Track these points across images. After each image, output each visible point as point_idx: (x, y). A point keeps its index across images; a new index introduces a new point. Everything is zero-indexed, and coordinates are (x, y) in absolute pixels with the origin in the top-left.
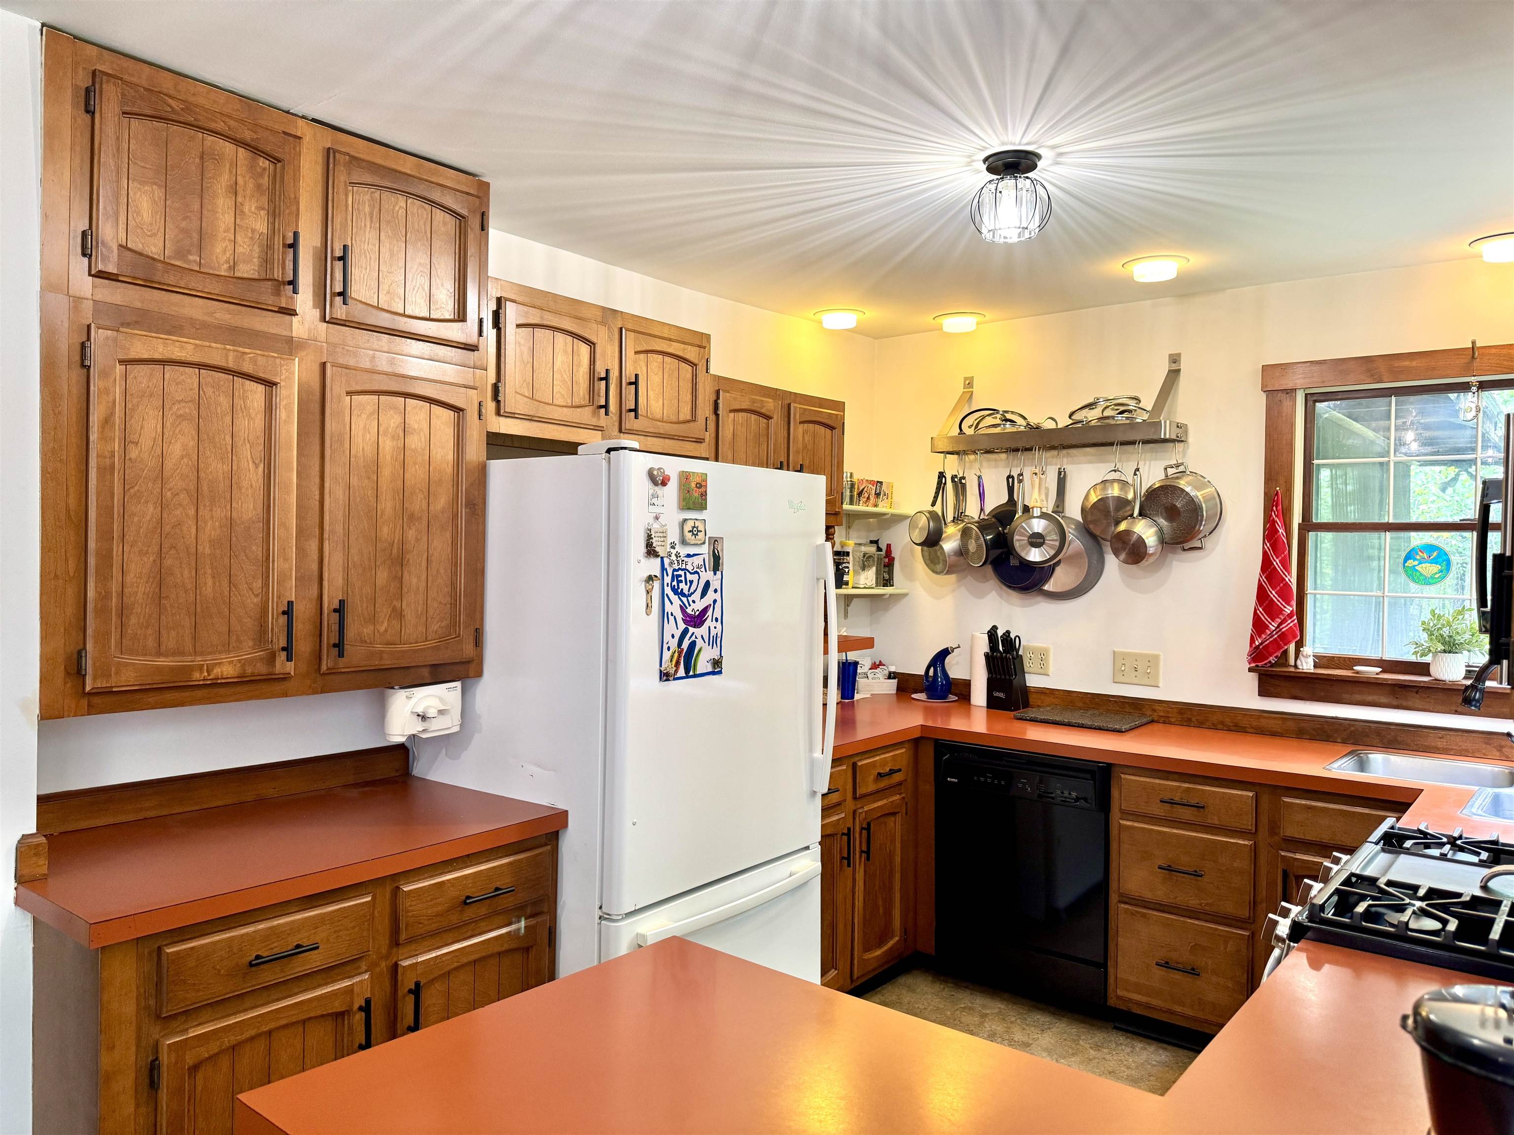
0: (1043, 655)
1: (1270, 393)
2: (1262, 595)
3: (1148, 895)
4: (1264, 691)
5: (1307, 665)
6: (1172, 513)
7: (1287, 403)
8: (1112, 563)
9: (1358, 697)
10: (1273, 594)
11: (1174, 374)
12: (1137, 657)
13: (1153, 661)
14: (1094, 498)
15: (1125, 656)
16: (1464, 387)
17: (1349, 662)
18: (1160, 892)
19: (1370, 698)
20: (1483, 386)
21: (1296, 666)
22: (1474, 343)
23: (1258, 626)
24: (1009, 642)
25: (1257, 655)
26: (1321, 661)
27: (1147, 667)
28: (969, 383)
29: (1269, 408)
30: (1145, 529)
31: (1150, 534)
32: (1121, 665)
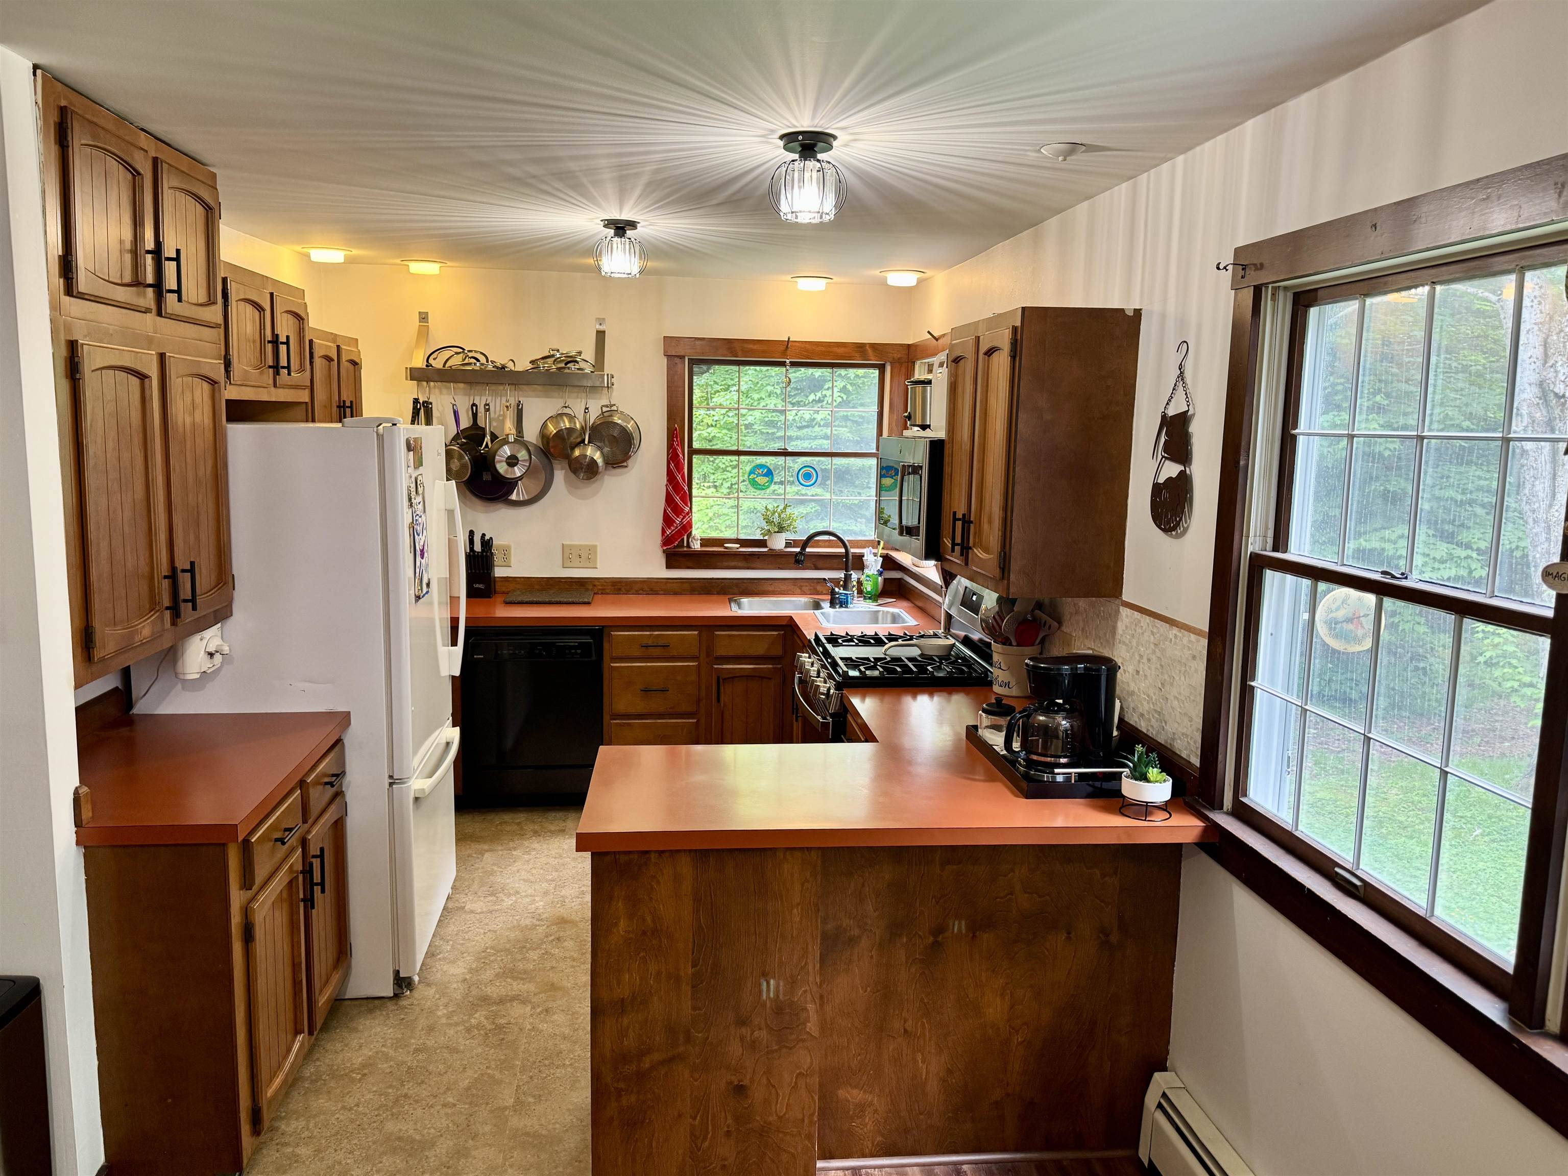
0: (506, 551)
1: (669, 357)
2: (669, 500)
3: (632, 710)
4: (669, 566)
5: (696, 546)
6: (614, 440)
7: (680, 366)
8: (560, 475)
9: (726, 564)
10: (678, 499)
11: (601, 335)
12: (580, 547)
13: (592, 549)
14: (552, 429)
15: (571, 547)
16: (782, 364)
17: (720, 542)
18: (640, 706)
19: (733, 564)
20: (793, 364)
21: (688, 546)
22: (789, 339)
23: (667, 521)
24: (487, 544)
25: (667, 541)
26: (705, 542)
27: (588, 554)
28: (424, 317)
29: (669, 368)
30: (593, 453)
31: (597, 456)
32: (569, 554)
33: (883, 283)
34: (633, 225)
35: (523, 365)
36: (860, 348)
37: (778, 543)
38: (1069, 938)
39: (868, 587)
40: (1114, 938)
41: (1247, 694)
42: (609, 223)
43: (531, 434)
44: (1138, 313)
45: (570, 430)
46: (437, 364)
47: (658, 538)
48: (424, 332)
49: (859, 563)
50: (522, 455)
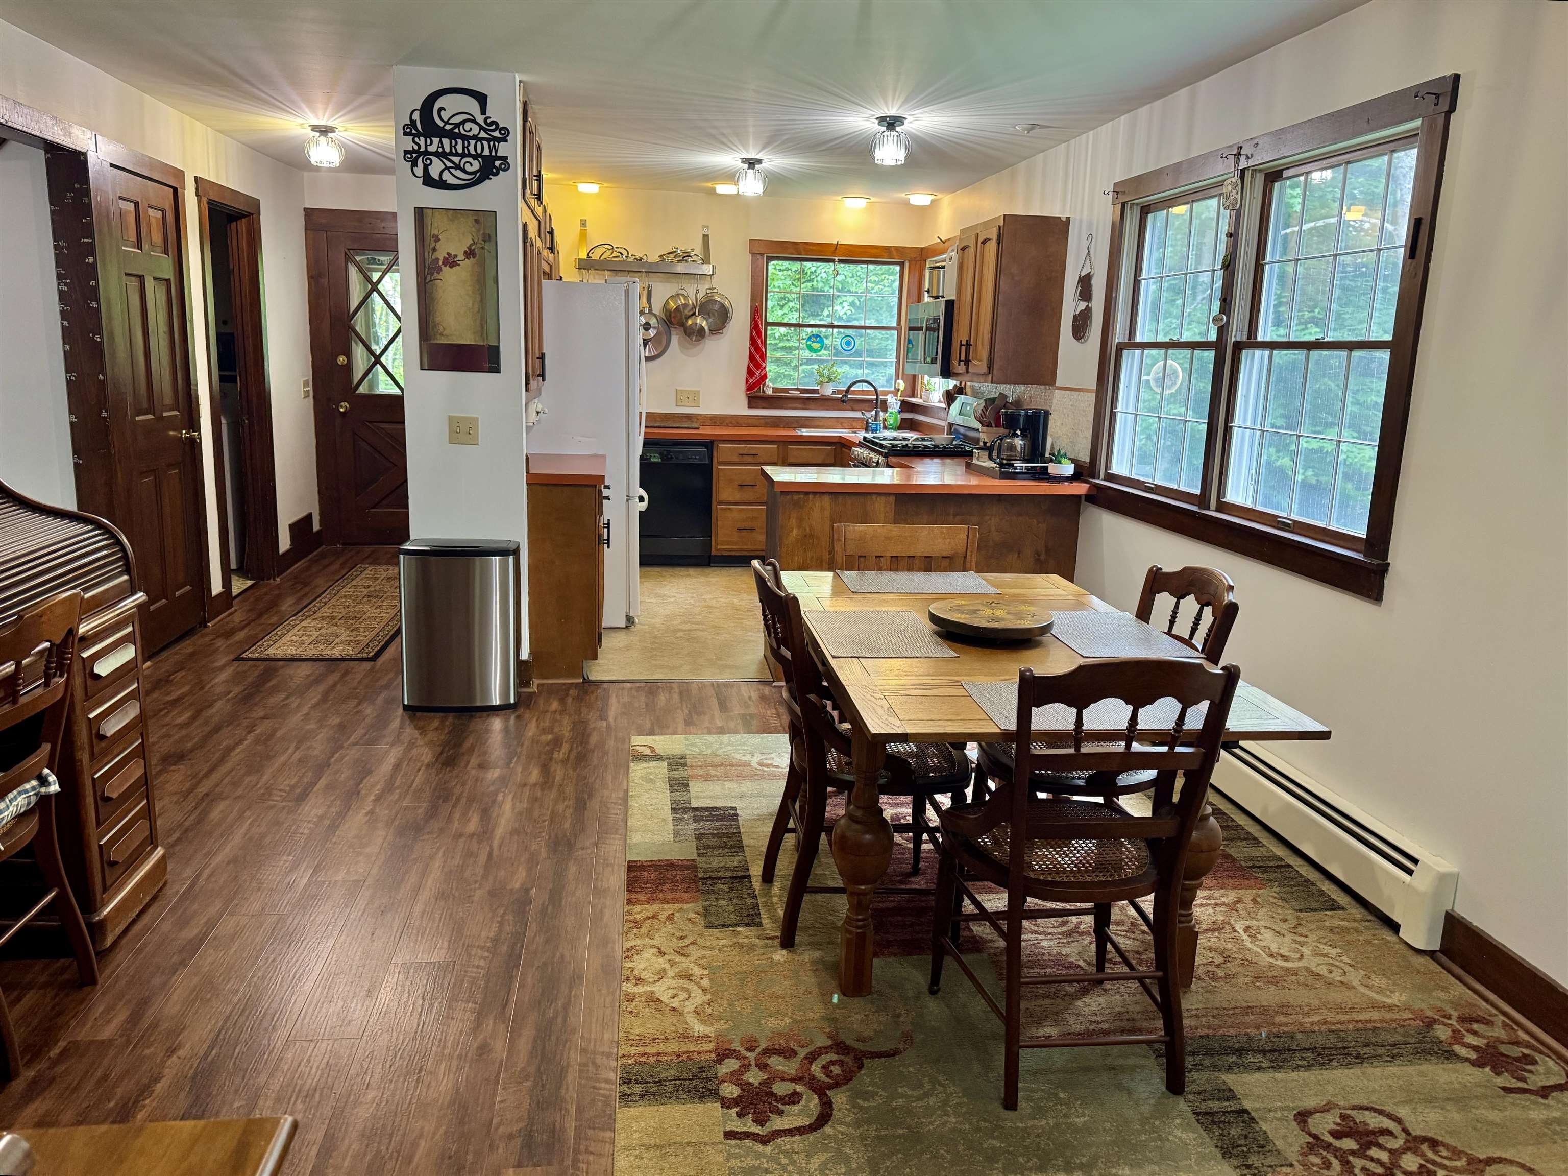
1: (753, 254)
2: (752, 358)
3: (732, 500)
4: (751, 406)
5: (770, 392)
6: (714, 313)
7: (760, 261)
8: (675, 339)
9: (790, 406)
10: (758, 357)
11: (706, 237)
12: (689, 392)
13: (697, 393)
14: (672, 305)
15: (682, 391)
16: (833, 261)
17: (786, 390)
18: (737, 497)
19: (794, 406)
20: (840, 261)
21: (764, 392)
22: (838, 242)
23: (750, 373)
25: (749, 388)
26: (775, 390)
27: (694, 397)
28: (583, 223)
29: (753, 262)
30: (702, 322)
31: (704, 324)
32: (680, 397)
33: (907, 203)
34: (759, 161)
35: (653, 258)
36: (887, 250)
37: (828, 391)
38: (1019, 556)
39: (891, 421)
40: (1043, 557)
41: (1113, 415)
42: (745, 161)
43: (657, 308)
44: (1068, 219)
45: (685, 305)
46: (595, 256)
47: (743, 387)
48: (583, 235)
49: (884, 406)
50: (653, 322)
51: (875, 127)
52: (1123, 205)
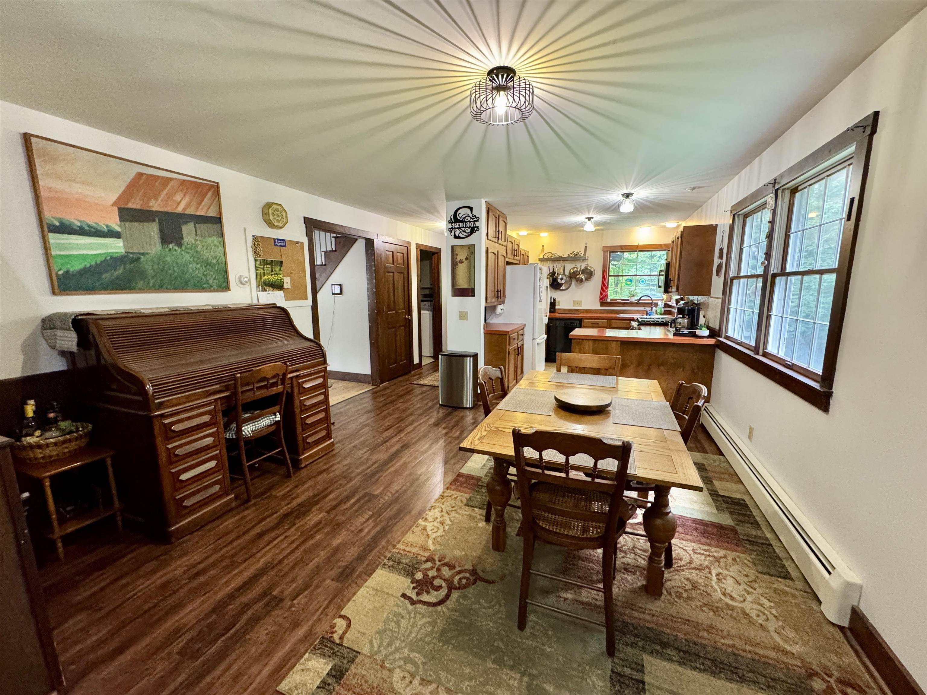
0: (559, 302)
1: (604, 251)
2: (602, 289)
4: (601, 306)
5: (609, 301)
6: (587, 273)
7: (607, 253)
8: (574, 283)
9: (617, 306)
10: (604, 288)
11: (586, 247)
12: (578, 301)
13: (581, 302)
14: (572, 271)
15: (575, 301)
16: (636, 251)
17: (616, 300)
19: (619, 305)
20: (640, 251)
21: (607, 301)
22: (638, 244)
23: (601, 294)
24: (555, 300)
25: (601, 299)
26: (611, 300)
27: (580, 303)
28: (543, 246)
29: (604, 254)
30: (582, 277)
31: (583, 277)
32: (575, 303)
33: (664, 227)
34: (592, 218)
35: (566, 256)
36: (660, 245)
37: (633, 300)
38: (683, 370)
39: (659, 311)
40: (696, 371)
41: (729, 309)
42: (587, 218)
43: (567, 273)
44: (717, 225)
45: (577, 271)
46: (545, 257)
47: (599, 298)
48: (543, 250)
49: (656, 305)
50: (564, 278)
51: (621, 198)
52: (734, 216)
